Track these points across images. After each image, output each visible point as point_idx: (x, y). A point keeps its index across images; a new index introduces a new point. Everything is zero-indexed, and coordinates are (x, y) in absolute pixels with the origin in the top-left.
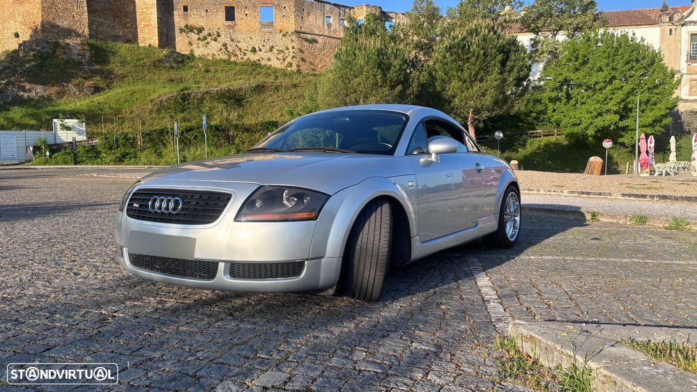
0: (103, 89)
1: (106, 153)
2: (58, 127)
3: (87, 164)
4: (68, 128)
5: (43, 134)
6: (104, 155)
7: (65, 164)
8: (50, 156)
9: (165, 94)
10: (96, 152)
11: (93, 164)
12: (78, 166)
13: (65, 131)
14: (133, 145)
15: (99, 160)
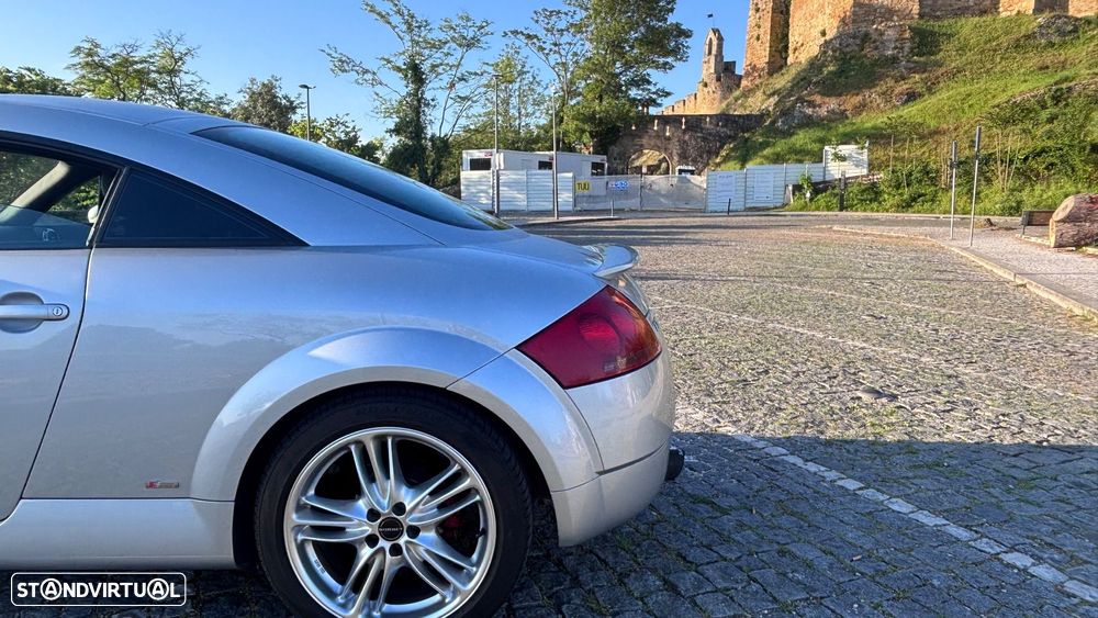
0: (921, 95)
1: (889, 194)
2: (830, 157)
3: (857, 210)
4: (843, 159)
5: (808, 169)
6: (886, 196)
7: (828, 210)
8: (811, 200)
9: (1021, 93)
10: (876, 193)
11: (865, 210)
12: (844, 213)
13: (837, 163)
14: (934, 181)
15: (875, 205)
